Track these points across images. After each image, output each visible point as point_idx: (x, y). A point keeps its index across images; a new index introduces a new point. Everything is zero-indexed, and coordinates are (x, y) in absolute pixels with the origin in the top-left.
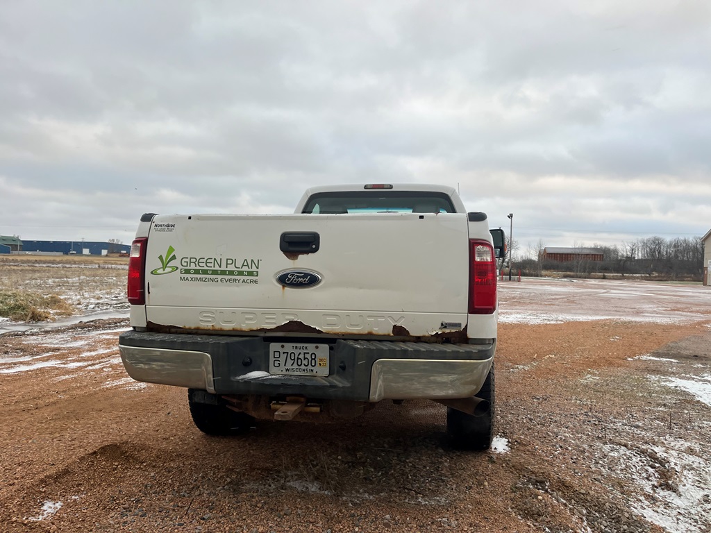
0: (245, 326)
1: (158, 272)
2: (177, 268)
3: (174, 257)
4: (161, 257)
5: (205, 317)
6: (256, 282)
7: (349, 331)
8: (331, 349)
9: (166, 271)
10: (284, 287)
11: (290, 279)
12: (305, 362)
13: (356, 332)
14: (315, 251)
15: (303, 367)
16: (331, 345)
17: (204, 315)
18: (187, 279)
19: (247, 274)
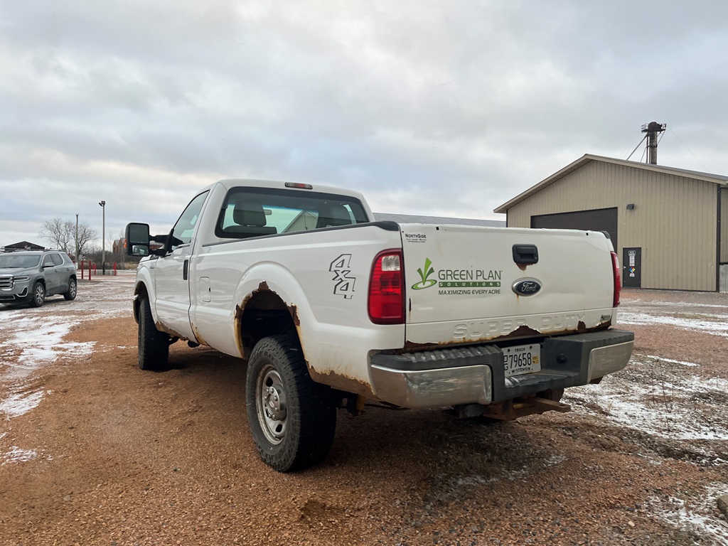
0: (489, 336)
1: (419, 286)
2: (436, 282)
3: (432, 271)
4: (419, 271)
5: (459, 330)
6: (498, 292)
7: (555, 330)
8: (542, 347)
9: (425, 286)
10: (518, 295)
11: (524, 288)
12: (524, 362)
13: (558, 330)
14: (536, 262)
15: (523, 367)
16: (542, 344)
17: (459, 328)
18: (445, 293)
19: (492, 285)
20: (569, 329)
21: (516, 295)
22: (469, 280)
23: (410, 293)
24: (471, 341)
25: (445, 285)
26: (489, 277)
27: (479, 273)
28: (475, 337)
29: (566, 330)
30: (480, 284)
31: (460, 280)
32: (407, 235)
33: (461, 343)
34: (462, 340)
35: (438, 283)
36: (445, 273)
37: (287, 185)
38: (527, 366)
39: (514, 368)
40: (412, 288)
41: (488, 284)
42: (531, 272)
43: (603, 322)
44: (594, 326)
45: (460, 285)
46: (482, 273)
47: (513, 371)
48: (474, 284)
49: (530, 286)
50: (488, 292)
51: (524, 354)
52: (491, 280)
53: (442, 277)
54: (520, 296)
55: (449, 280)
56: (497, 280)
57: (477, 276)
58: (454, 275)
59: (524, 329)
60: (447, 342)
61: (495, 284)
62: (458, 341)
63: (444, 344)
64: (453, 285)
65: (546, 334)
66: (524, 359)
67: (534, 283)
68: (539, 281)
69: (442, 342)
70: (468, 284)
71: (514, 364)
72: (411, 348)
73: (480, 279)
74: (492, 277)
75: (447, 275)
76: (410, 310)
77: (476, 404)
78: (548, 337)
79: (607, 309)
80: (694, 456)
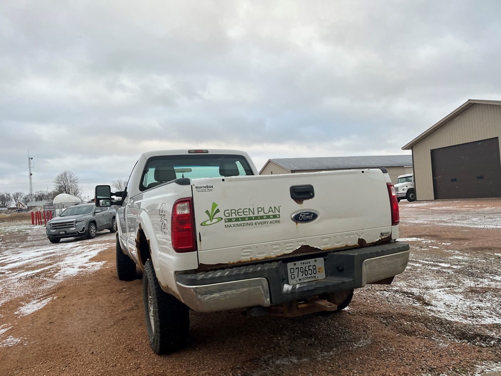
0: (273, 255)
1: (207, 223)
2: (222, 219)
3: (218, 211)
4: (207, 212)
6: (278, 222)
7: (336, 247)
8: (325, 260)
9: (213, 222)
10: (297, 223)
11: (301, 217)
12: (310, 272)
13: (339, 246)
14: (312, 197)
15: (309, 276)
16: (325, 257)
17: (245, 251)
18: (231, 226)
19: (274, 217)
20: (349, 245)
21: (295, 223)
22: (251, 215)
23: (199, 229)
24: (257, 260)
25: (230, 220)
26: (269, 211)
27: (260, 210)
28: (261, 257)
29: (347, 246)
30: (262, 217)
31: (243, 216)
32: (196, 187)
33: (248, 261)
34: (249, 260)
35: (223, 220)
36: (229, 212)
37: (189, 152)
38: (313, 275)
39: (300, 277)
40: (201, 225)
41: (268, 217)
42: (308, 205)
43: (383, 237)
44: (374, 241)
45: (243, 219)
46: (263, 209)
47: (300, 280)
48: (256, 218)
49: (306, 215)
50: (269, 223)
51: (309, 266)
52: (271, 213)
53: (228, 215)
54: (298, 224)
55: (234, 216)
56: (277, 213)
57: (258, 211)
58: (238, 212)
59: (305, 248)
60: (236, 261)
61: (275, 216)
62: (246, 260)
63: (233, 263)
64: (237, 220)
65: (328, 250)
66: (309, 270)
67: (310, 213)
68: (316, 211)
69: (231, 262)
70: (250, 218)
71: (300, 274)
72: (203, 268)
73: (261, 214)
74: (272, 211)
75: (232, 213)
76: (200, 241)
77: (260, 307)
78: (330, 252)
79: (386, 226)
80: (485, 338)
